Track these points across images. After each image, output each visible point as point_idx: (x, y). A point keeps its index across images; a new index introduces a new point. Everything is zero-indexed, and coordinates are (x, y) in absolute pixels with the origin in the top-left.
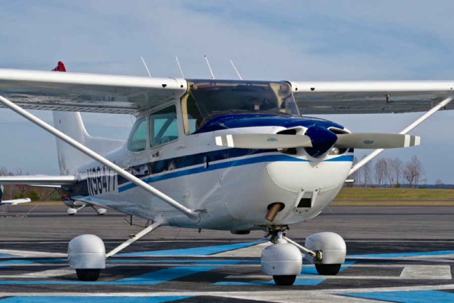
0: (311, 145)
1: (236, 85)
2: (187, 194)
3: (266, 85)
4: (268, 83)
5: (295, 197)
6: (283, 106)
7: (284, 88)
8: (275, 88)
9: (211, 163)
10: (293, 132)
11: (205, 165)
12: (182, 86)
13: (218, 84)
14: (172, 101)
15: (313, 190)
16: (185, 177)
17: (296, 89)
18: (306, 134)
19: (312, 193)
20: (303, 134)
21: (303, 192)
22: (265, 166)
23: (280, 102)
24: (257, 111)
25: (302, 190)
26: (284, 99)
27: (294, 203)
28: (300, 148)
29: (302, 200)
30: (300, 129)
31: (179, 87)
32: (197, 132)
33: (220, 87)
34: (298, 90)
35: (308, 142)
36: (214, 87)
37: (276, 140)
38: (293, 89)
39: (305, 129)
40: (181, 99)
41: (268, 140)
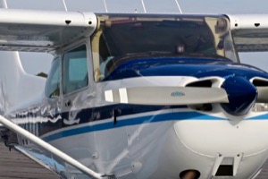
0: (227, 101)
1: (161, 20)
2: (95, 155)
3: (201, 20)
4: (203, 17)
5: (212, 163)
6: (221, 46)
7: (222, 23)
8: (212, 24)
9: (119, 118)
10: (208, 84)
11: (112, 119)
12: (90, 23)
13: (138, 19)
14: (81, 41)
15: (234, 155)
16: (95, 133)
17: (236, 25)
18: (222, 86)
19: (233, 159)
20: (219, 86)
21: (221, 158)
22: (172, 124)
23: (217, 41)
24: (181, 54)
25: (220, 155)
26: (223, 38)
27: (211, 171)
28: (216, 103)
29: (221, 167)
30: (216, 80)
31: (87, 24)
32: (107, 79)
33: (143, 22)
34: (238, 27)
35: (224, 97)
36: (134, 23)
37: (183, 94)
38: (232, 25)
39: (221, 80)
40: (92, 38)
41: (173, 94)
